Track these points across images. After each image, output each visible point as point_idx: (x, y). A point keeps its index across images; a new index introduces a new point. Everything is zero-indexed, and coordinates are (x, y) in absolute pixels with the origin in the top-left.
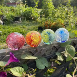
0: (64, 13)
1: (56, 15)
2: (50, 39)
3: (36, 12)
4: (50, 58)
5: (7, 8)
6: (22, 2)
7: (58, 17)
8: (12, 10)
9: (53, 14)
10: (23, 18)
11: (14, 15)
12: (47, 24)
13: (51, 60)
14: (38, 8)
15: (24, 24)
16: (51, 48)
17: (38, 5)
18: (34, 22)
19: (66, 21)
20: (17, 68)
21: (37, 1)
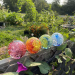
0: (47, 17)
3: (20, 17)
6: (4, 7)
7: (42, 21)
9: (37, 18)
12: (33, 28)
13: (51, 64)
14: (21, 12)
15: (9, 29)
18: (18, 26)
19: (50, 24)
21: (20, 6)
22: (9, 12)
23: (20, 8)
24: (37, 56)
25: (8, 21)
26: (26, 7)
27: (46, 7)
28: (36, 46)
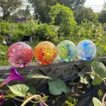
0: (90, 31)
1: (79, 34)
2: (69, 54)
3: (52, 30)
4: (70, 81)
5: (15, 25)
7: (82, 36)
8: (21, 28)
9: (76, 31)
10: (35, 37)
11: (23, 33)
13: (70, 84)
16: (71, 67)
17: (55, 20)
20: (19, 86)
21: (53, 15)
22: (39, 23)
23: (53, 19)
24: (50, 70)
25: (37, 35)
26: (61, 17)
27: (90, 17)
28: (48, 54)
